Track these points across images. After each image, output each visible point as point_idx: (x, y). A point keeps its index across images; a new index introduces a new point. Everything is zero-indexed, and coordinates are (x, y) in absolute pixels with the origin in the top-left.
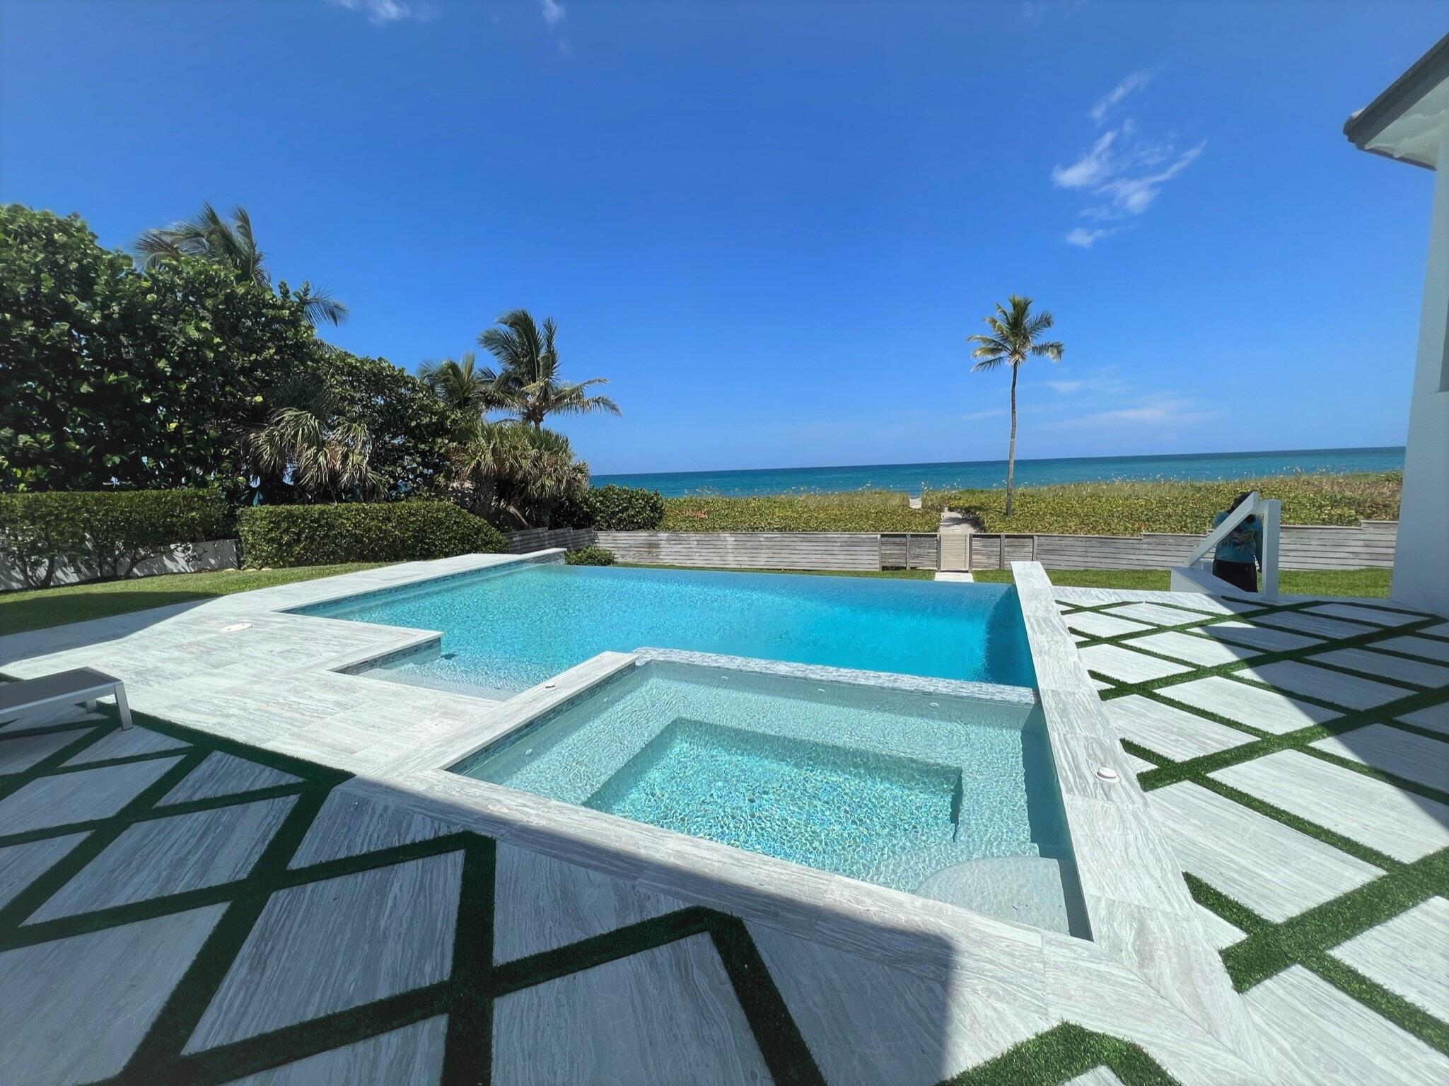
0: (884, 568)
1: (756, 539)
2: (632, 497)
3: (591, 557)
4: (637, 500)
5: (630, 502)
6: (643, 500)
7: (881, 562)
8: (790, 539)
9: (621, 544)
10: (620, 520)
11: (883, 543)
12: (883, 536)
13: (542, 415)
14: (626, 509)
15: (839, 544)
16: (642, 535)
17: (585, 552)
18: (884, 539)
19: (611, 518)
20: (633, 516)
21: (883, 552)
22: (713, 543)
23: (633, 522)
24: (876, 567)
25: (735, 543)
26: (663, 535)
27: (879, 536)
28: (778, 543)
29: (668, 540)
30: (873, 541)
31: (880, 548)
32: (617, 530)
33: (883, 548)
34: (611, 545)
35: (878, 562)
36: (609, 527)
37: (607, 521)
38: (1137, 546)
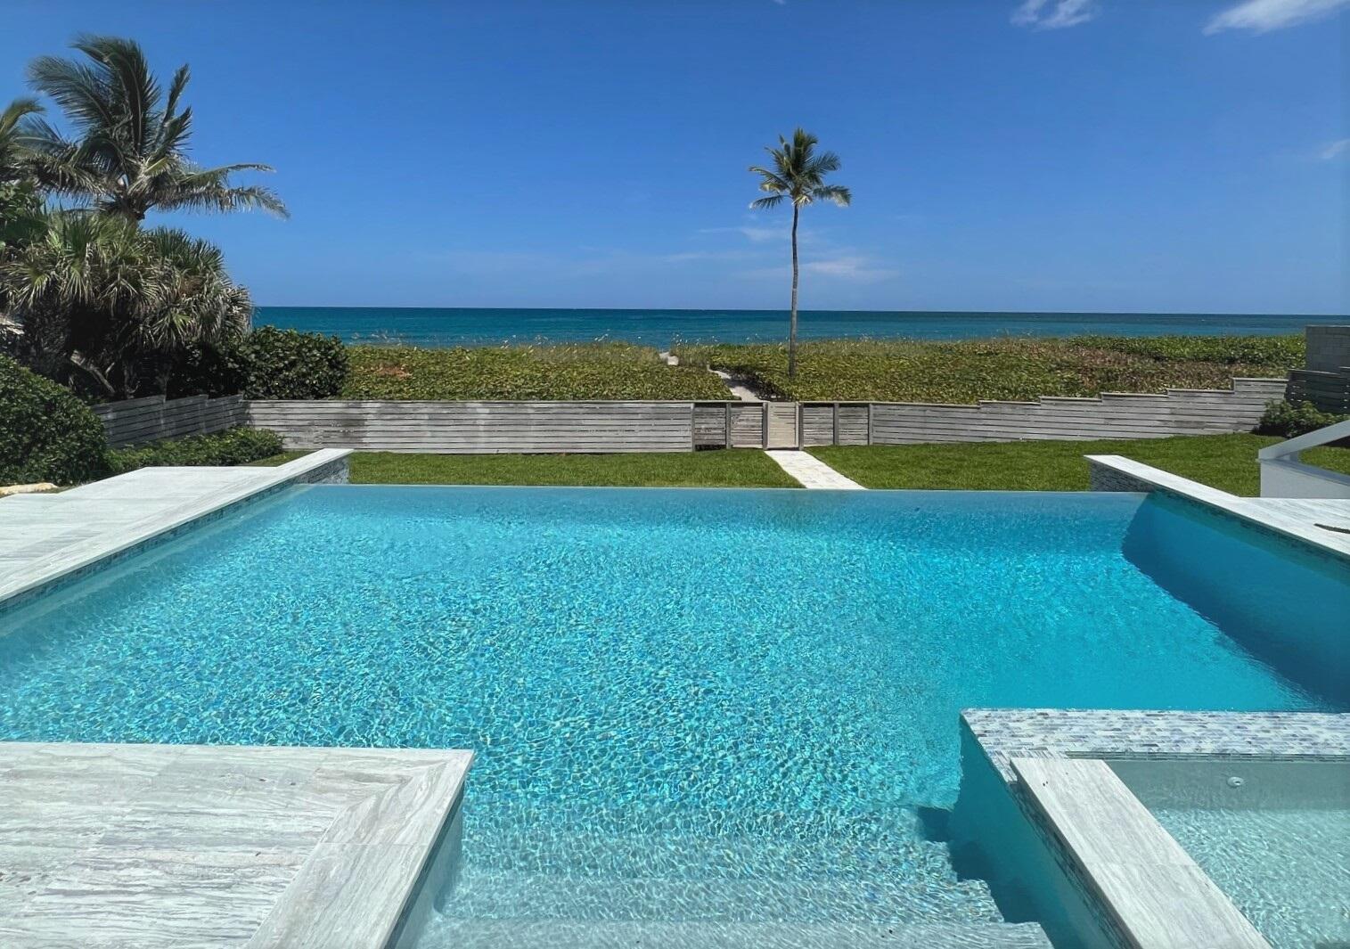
0: (699, 448)
1: (523, 411)
2: (302, 345)
3: (245, 445)
4: (310, 350)
5: (299, 354)
6: (319, 349)
7: (694, 440)
8: (573, 411)
9: (294, 420)
10: (287, 381)
11: (696, 415)
12: (697, 405)
13: (143, 208)
14: (293, 364)
15: (640, 416)
16: (334, 406)
17: (235, 435)
18: (698, 410)
19: (272, 379)
20: (304, 375)
21: (697, 426)
22: (455, 417)
23: (303, 384)
24: (688, 447)
25: (490, 417)
26: (371, 406)
27: (692, 406)
28: (554, 417)
29: (380, 414)
30: (683, 412)
31: (693, 420)
32: (280, 398)
33: (697, 421)
34: (276, 423)
35: (690, 440)
36: (268, 394)
37: (265, 384)
38: (975, 416)
